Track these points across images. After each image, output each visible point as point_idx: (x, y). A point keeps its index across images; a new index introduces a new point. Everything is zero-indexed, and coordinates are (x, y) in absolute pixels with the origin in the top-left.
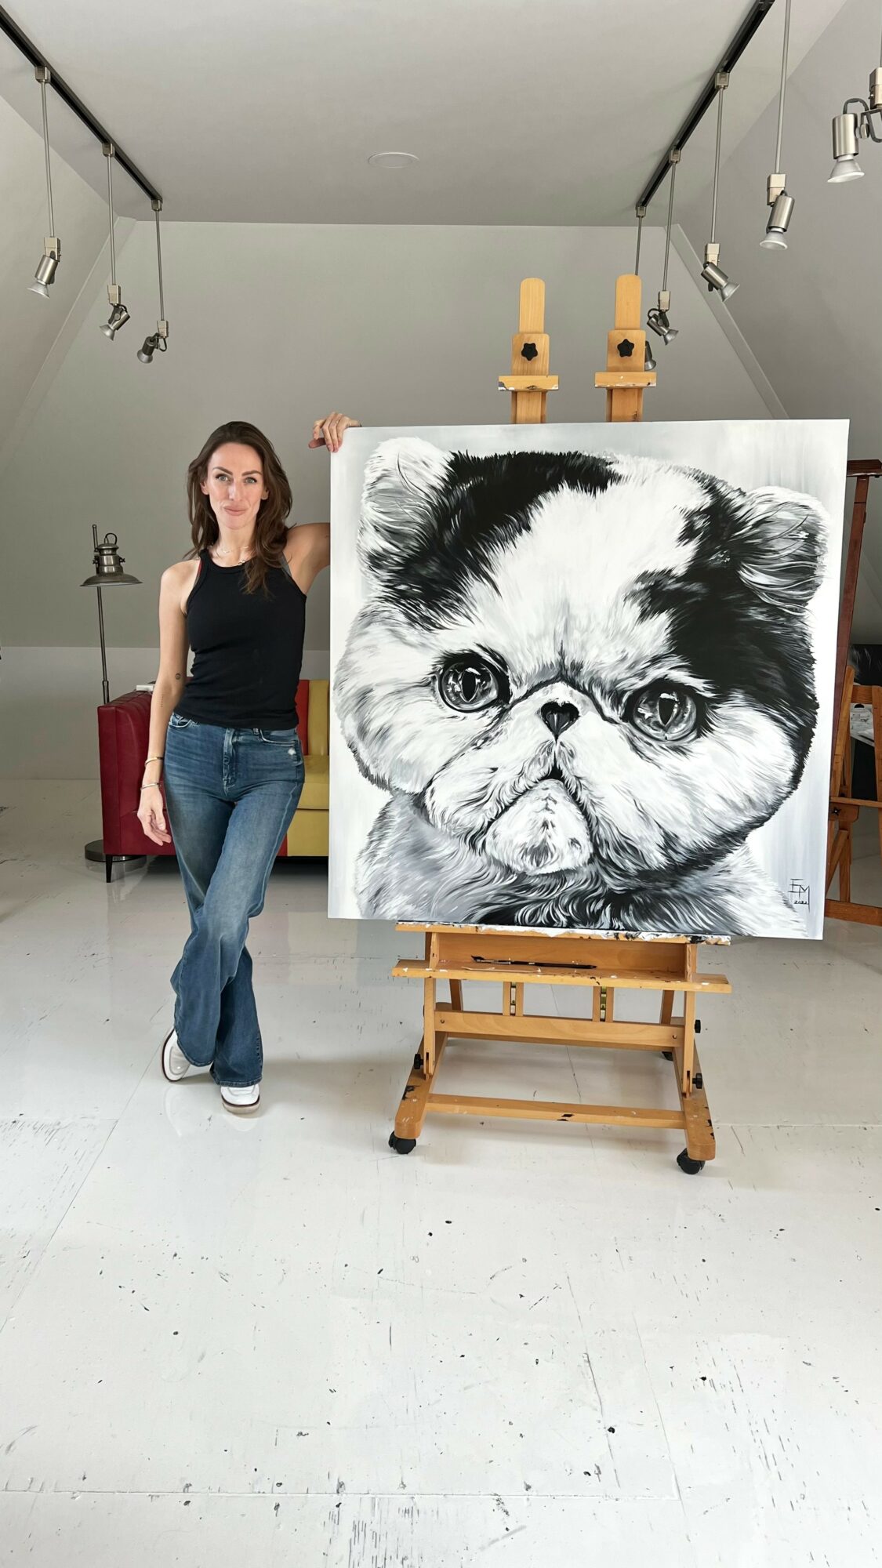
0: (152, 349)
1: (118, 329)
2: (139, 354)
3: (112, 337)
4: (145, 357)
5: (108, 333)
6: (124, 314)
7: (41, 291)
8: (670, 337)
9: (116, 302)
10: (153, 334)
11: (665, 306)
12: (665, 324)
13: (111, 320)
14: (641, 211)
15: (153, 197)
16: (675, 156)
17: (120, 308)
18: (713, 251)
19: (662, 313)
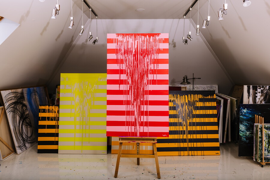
0: (95, 42)
3: (90, 41)
7: (81, 35)
8: (191, 39)
9: (91, 35)
10: (95, 39)
11: (190, 34)
12: (190, 37)
13: (90, 38)
14: (185, 17)
15: (96, 16)
16: (191, 9)
17: (91, 36)
18: (198, 26)
19: (190, 35)
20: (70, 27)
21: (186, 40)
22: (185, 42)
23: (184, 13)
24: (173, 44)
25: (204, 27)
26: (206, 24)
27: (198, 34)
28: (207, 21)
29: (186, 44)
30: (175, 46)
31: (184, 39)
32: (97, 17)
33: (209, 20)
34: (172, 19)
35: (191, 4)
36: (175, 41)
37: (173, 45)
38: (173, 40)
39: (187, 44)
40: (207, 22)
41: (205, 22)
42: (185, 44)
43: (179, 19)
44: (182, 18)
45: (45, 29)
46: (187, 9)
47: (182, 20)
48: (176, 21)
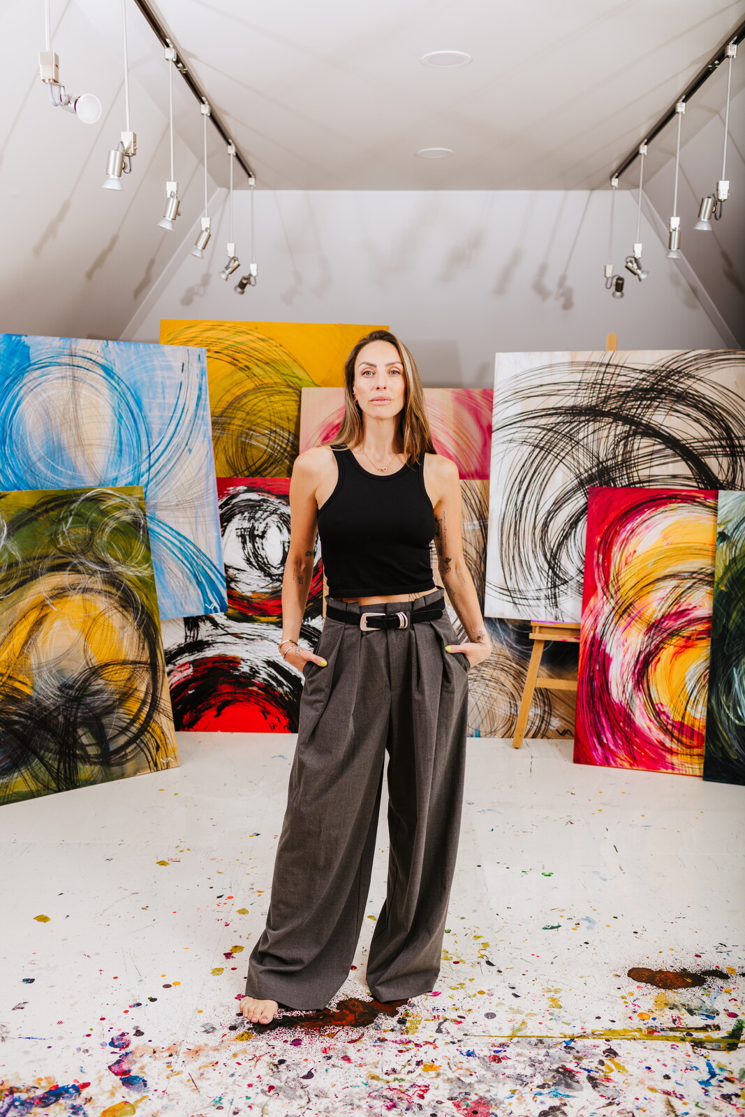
0: (246, 285)
1: (231, 273)
2: (235, 288)
3: (227, 279)
4: (239, 290)
5: (224, 276)
6: (237, 263)
7: (198, 254)
8: (643, 276)
9: (232, 256)
10: (246, 275)
11: (638, 255)
12: (639, 268)
13: (227, 268)
14: (615, 182)
15: (250, 176)
16: (643, 150)
17: (235, 259)
18: (675, 222)
19: (636, 260)
20: (167, 225)
21: (621, 279)
22: (613, 288)
23: (615, 165)
24: (562, 295)
25: (704, 226)
26: (713, 212)
27: (673, 255)
28: (717, 202)
29: (618, 294)
30: (567, 305)
31: (609, 274)
32: (252, 181)
33: (723, 194)
34: (561, 193)
35: (644, 130)
36: (569, 283)
37: (562, 301)
38: (563, 279)
39: (622, 295)
40: (715, 204)
41: (708, 203)
42: (614, 295)
43: (592, 189)
44: (604, 185)
45: (52, 230)
46: (626, 149)
47: (601, 196)
48: (578, 197)
